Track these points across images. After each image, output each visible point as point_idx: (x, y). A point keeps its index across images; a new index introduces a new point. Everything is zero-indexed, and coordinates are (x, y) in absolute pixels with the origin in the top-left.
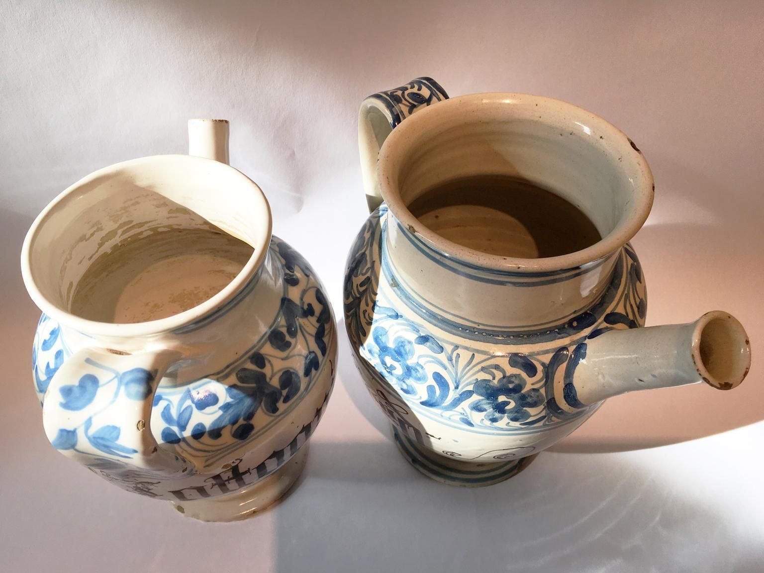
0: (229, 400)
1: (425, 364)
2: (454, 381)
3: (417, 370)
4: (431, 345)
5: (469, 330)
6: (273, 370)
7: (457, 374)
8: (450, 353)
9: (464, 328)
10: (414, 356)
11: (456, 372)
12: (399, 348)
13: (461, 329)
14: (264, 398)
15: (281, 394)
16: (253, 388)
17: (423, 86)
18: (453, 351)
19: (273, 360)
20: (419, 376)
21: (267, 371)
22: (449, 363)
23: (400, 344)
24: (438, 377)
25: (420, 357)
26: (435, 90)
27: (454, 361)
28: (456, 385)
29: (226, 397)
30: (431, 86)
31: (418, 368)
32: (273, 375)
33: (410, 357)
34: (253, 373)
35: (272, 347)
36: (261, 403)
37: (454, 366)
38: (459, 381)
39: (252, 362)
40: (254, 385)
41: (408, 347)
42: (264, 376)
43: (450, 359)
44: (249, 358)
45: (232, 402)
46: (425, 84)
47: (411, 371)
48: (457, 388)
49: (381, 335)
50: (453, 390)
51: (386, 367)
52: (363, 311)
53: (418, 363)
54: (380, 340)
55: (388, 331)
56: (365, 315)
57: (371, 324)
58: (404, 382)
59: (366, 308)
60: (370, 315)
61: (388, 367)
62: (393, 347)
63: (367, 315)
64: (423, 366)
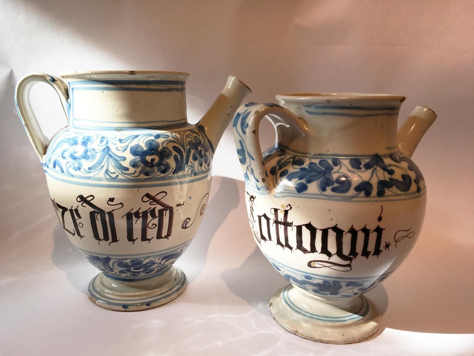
0: (307, 167)
1: (166, 145)
2: (181, 145)
4: (162, 136)
6: (339, 170)
8: (172, 136)
10: (160, 145)
12: (150, 147)
14: (323, 178)
15: (333, 184)
16: (322, 170)
19: (343, 167)
21: (336, 168)
22: (175, 139)
23: (149, 145)
24: (175, 149)
25: (163, 144)
28: (183, 148)
29: (307, 166)
31: (165, 150)
32: (337, 172)
33: (158, 147)
34: (328, 164)
35: (349, 163)
36: (320, 178)
37: (177, 140)
39: (332, 161)
40: (324, 169)
41: (154, 144)
42: (332, 169)
44: (333, 158)
45: (308, 169)
47: (163, 155)
50: (184, 152)
51: (148, 164)
52: (116, 149)
53: (163, 147)
54: (137, 151)
55: (139, 144)
56: (118, 149)
57: (126, 149)
58: (162, 164)
59: (115, 146)
60: (121, 146)
61: (149, 163)
62: (147, 149)
63: (119, 148)
64: (167, 147)
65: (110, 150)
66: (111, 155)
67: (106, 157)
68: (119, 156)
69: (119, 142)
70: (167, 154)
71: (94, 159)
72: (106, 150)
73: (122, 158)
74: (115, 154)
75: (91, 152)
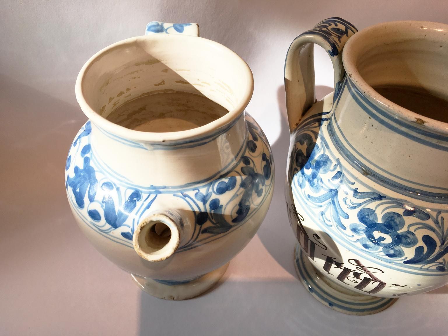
1: (415, 231)
2: (441, 238)
3: (408, 236)
4: (418, 214)
5: (444, 197)
7: (443, 233)
8: (435, 218)
9: (440, 196)
10: (405, 226)
11: (443, 231)
12: (388, 222)
13: (437, 197)
17: (337, 23)
18: (437, 216)
20: (409, 241)
22: (436, 225)
23: (389, 219)
24: (427, 239)
25: (410, 226)
26: (347, 24)
27: (440, 224)
28: (442, 242)
30: (344, 23)
31: (409, 235)
33: (400, 228)
37: (440, 228)
38: (445, 238)
41: (397, 220)
43: (436, 222)
46: (337, 21)
47: (401, 239)
48: (442, 244)
49: (368, 215)
50: (439, 247)
51: (373, 240)
52: (343, 199)
53: (408, 231)
54: (367, 219)
55: (375, 211)
56: (345, 202)
57: (355, 208)
58: (392, 249)
59: (346, 196)
60: (352, 201)
61: (375, 240)
62: (381, 223)
63: (348, 201)
64: (414, 232)
65: (336, 196)
66: (334, 202)
67: (329, 200)
68: (342, 210)
69: (352, 192)
70: (408, 241)
71: (317, 193)
72: (333, 193)
73: (345, 214)
74: (339, 204)
75: (318, 181)
